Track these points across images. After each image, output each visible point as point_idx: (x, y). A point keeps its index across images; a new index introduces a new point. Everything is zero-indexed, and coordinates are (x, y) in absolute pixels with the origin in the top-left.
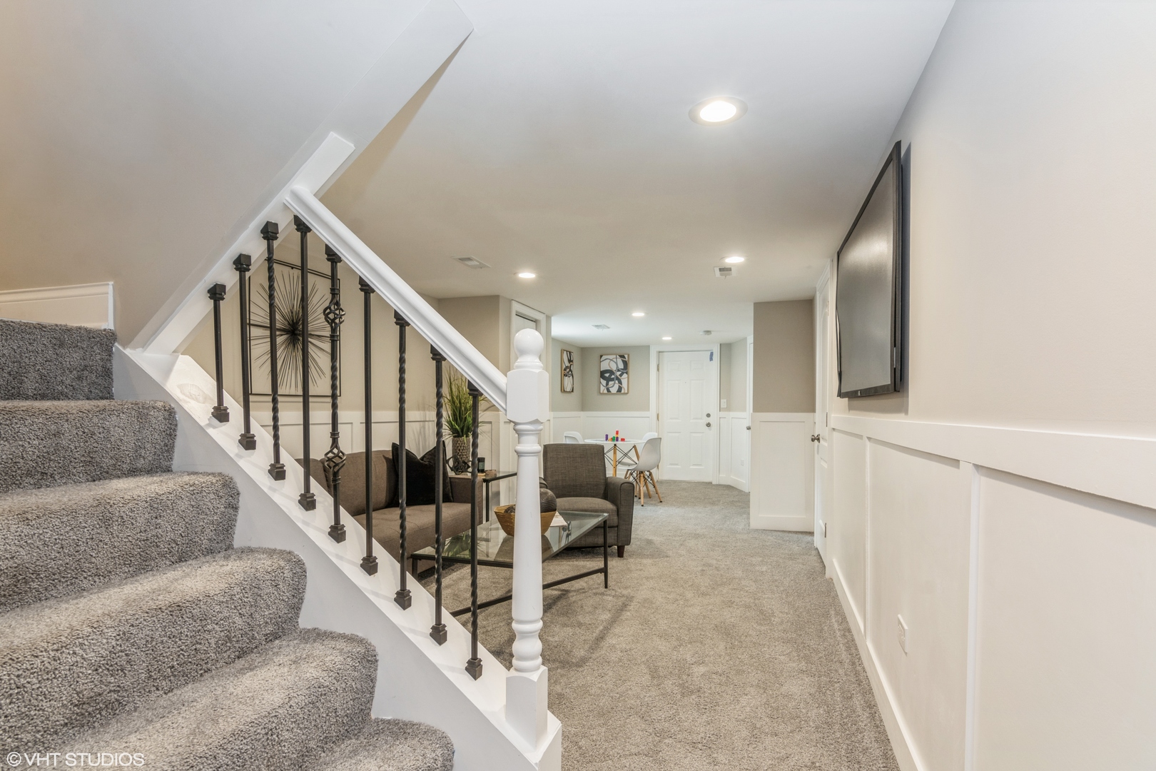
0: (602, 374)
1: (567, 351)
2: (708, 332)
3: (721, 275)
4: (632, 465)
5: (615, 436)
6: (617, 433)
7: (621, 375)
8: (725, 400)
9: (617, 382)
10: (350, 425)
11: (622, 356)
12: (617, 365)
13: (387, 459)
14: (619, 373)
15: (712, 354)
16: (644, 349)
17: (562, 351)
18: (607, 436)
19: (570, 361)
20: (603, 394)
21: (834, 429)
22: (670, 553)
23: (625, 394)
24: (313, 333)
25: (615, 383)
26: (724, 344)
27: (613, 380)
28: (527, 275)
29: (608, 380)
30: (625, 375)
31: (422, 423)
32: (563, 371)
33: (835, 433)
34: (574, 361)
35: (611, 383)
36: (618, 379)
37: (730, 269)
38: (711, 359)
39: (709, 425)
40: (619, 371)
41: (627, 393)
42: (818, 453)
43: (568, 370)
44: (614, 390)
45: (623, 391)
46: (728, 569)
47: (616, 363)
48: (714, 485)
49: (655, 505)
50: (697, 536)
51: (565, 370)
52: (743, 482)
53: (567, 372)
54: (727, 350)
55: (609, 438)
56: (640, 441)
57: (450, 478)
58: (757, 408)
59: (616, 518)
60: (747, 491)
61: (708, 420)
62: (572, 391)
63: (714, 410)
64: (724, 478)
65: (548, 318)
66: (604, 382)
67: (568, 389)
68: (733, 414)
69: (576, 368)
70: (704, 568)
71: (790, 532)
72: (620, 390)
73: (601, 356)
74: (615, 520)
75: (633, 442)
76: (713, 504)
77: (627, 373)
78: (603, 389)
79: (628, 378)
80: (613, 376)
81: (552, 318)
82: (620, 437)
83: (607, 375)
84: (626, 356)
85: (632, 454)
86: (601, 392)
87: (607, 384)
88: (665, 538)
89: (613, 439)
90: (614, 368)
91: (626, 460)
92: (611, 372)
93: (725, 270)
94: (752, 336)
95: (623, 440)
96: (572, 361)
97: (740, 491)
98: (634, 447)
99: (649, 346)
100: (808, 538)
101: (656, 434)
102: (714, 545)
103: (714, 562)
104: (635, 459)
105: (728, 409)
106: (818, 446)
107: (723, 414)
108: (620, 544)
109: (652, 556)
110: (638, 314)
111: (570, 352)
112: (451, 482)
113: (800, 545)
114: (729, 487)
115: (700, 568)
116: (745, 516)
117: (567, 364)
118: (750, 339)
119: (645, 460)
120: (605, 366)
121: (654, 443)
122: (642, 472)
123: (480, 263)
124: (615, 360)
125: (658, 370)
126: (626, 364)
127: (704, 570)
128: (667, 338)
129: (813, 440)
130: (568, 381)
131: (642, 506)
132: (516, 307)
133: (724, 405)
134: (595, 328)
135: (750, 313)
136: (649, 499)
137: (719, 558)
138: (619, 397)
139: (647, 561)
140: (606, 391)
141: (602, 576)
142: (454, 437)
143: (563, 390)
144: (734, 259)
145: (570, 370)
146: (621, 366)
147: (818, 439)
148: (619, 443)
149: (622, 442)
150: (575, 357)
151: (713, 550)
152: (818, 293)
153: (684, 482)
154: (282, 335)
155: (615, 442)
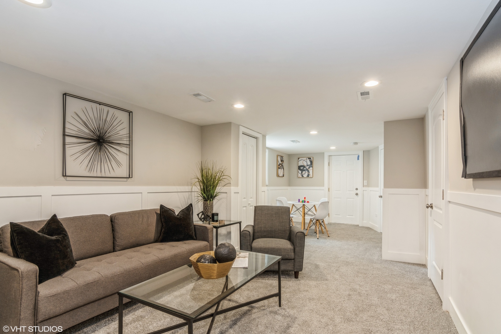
0: (299, 167)
1: (280, 156)
2: (356, 143)
3: (362, 99)
4: (313, 215)
5: (304, 200)
6: (305, 198)
7: (309, 168)
8: (366, 181)
9: (307, 171)
10: (141, 194)
11: (310, 158)
12: (307, 163)
13: (157, 213)
14: (308, 167)
15: (358, 156)
16: (321, 154)
17: (278, 156)
18: (299, 200)
19: (282, 161)
20: (300, 178)
21: (449, 202)
22: (329, 277)
23: (311, 178)
24: (113, 141)
25: (306, 172)
26: (366, 151)
27: (305, 170)
28: (239, 106)
29: (302, 170)
30: (311, 168)
31: (190, 193)
32: (278, 166)
33: (450, 205)
34: (284, 161)
35: (304, 172)
36: (307, 170)
37: (367, 93)
38: (358, 159)
39: (357, 194)
40: (308, 166)
41: (312, 177)
42: (431, 216)
43: (281, 165)
44: (305, 176)
45: (310, 176)
46: (367, 295)
47: (307, 162)
48: (360, 227)
49: (325, 238)
50: (347, 264)
51: (279, 165)
52: (377, 226)
53: (280, 166)
54: (367, 154)
55: (301, 201)
56: (317, 203)
57: (194, 225)
58: (386, 186)
59: (293, 254)
60: (379, 231)
61: (357, 192)
62: (283, 176)
63: (360, 186)
64: (365, 223)
65: (264, 137)
66: (300, 172)
67: (281, 175)
68: (371, 189)
69: (285, 164)
70: (351, 293)
71: (409, 263)
72: (308, 176)
73: (299, 158)
74: (292, 255)
75: (313, 204)
76: (359, 239)
77: (312, 167)
78: (300, 175)
79: (313, 169)
80: (305, 169)
81: (267, 137)
82: (306, 200)
83: (302, 168)
84: (312, 158)
85: (313, 209)
86: (299, 177)
87: (302, 173)
88: (327, 264)
89: (302, 202)
90: (305, 164)
91: (309, 213)
92: (304, 166)
93: (365, 94)
94: (383, 145)
95: (308, 202)
96: (283, 161)
97: (376, 231)
98: (314, 206)
99: (324, 153)
100: (423, 270)
101: (327, 199)
102: (358, 272)
103: (358, 287)
104: (315, 212)
105: (368, 186)
106: (431, 211)
107: (365, 188)
108: (295, 271)
109: (316, 279)
110: (314, 132)
111: (282, 156)
112: (195, 228)
113: (418, 275)
114: (368, 229)
115: (347, 293)
116: (378, 249)
117: (280, 162)
118: (382, 147)
119: (319, 214)
120: (301, 163)
121: (325, 205)
122: (318, 220)
123: (208, 98)
124: (306, 160)
125: (329, 165)
126: (311, 162)
127: (350, 295)
128: (333, 148)
129: (427, 207)
130: (281, 172)
131: (318, 239)
132: (242, 129)
133: (365, 184)
134: (292, 142)
135: (381, 129)
136: (322, 235)
137: (361, 284)
138: (308, 179)
139: (313, 283)
140: (301, 176)
141: (276, 299)
142: (204, 201)
143: (278, 176)
144: (371, 84)
145: (282, 166)
146: (309, 163)
147: (432, 207)
148: (306, 204)
149: (308, 204)
150: (285, 159)
151: (357, 276)
152: (430, 111)
153: (343, 224)
154: (90, 142)
155: (304, 204)
